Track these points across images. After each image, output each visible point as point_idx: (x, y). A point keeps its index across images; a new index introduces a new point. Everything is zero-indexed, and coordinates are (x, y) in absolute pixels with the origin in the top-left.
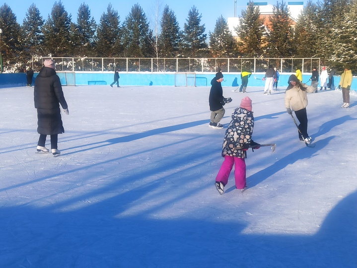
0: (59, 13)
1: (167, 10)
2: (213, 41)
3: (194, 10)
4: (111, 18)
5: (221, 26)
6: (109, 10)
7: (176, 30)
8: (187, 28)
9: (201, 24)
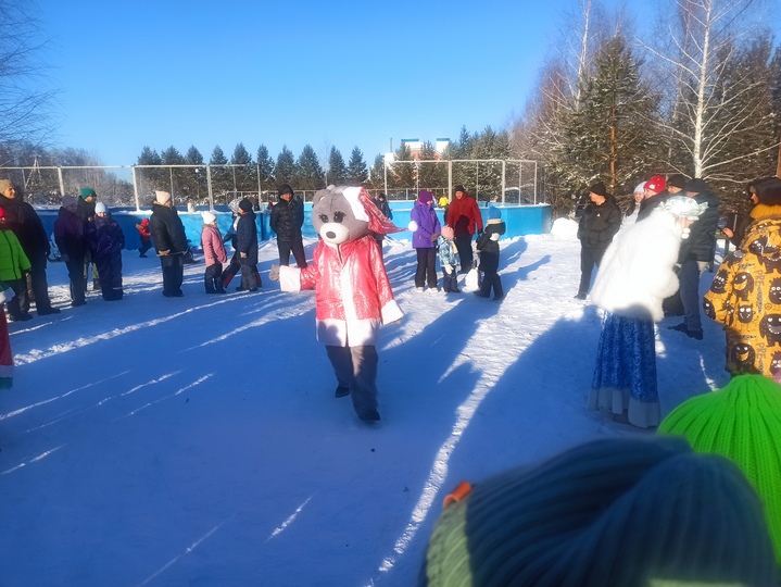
0: (241, 154)
1: (333, 149)
2: (373, 175)
3: (357, 149)
4: (286, 157)
5: (379, 162)
6: (284, 150)
7: (342, 166)
8: (351, 164)
9: (363, 161)
